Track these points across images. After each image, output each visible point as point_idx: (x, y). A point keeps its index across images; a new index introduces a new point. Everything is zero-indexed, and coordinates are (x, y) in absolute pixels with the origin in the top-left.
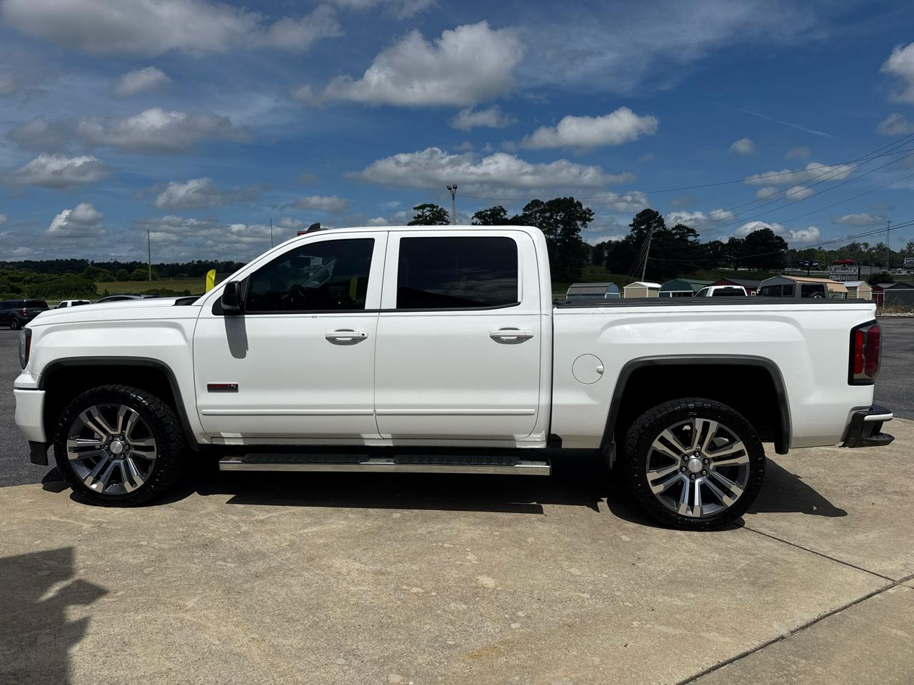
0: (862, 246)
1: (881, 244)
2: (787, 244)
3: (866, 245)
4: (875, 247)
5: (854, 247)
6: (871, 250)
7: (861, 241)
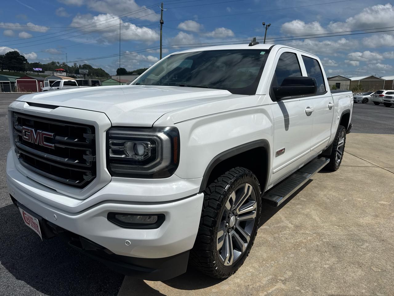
0: (57, 63)
1: (64, 63)
2: (27, 59)
3: (58, 63)
4: (62, 64)
5: (53, 63)
6: (60, 65)
7: (56, 61)
